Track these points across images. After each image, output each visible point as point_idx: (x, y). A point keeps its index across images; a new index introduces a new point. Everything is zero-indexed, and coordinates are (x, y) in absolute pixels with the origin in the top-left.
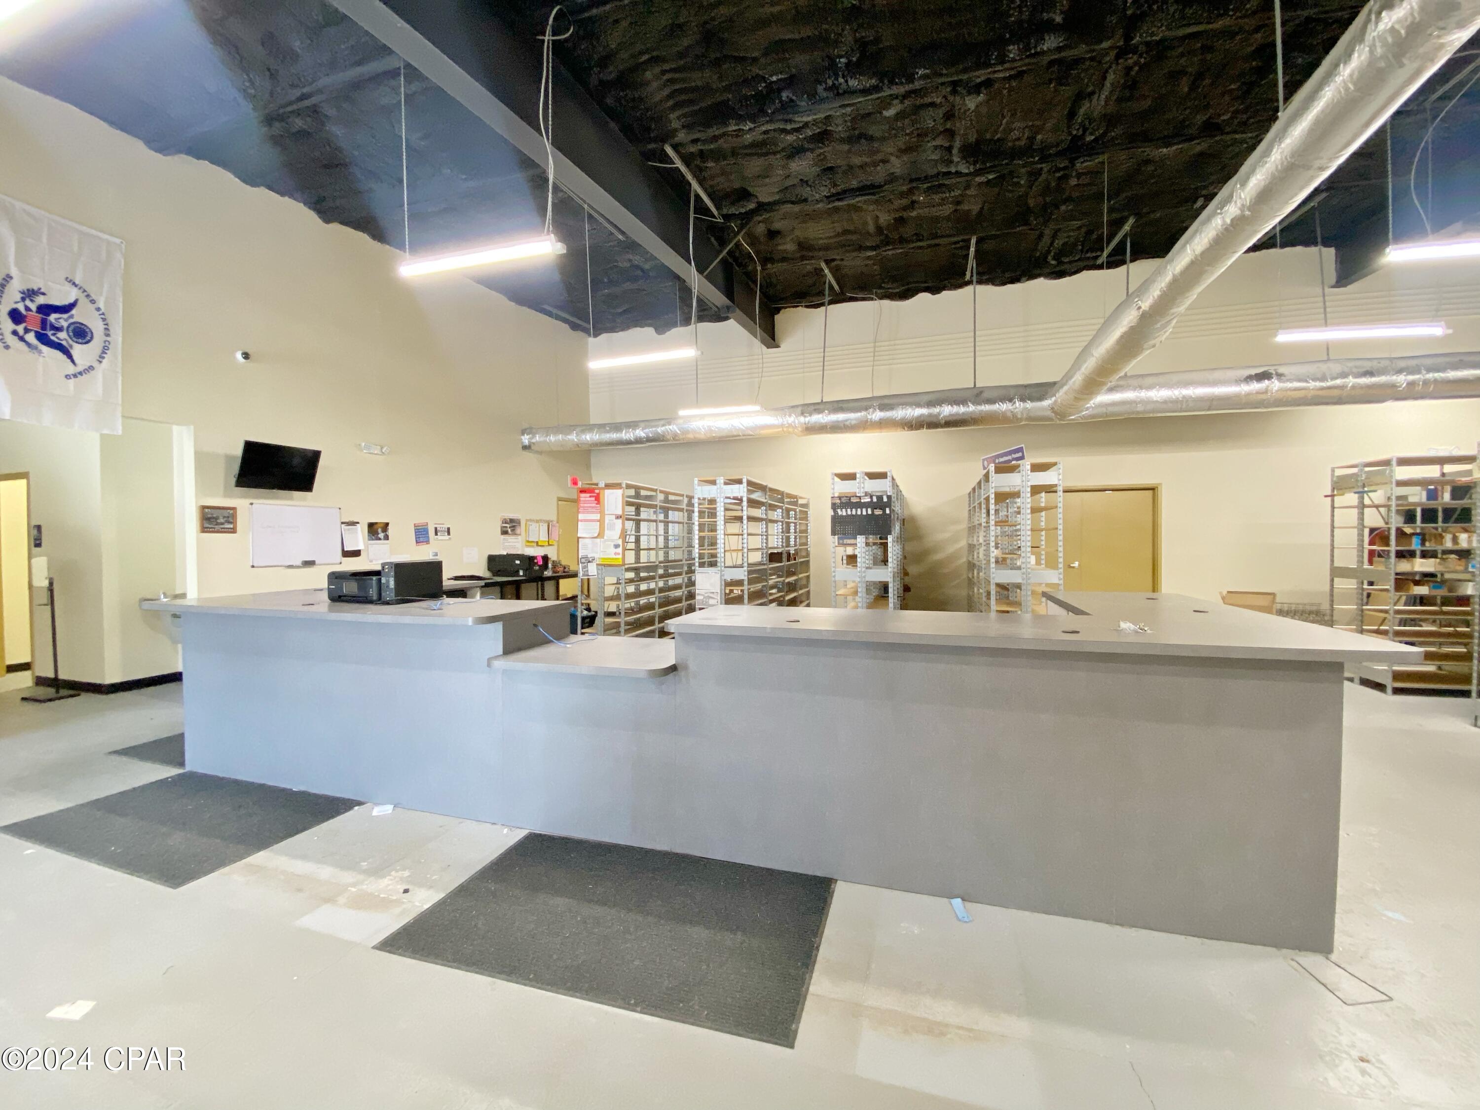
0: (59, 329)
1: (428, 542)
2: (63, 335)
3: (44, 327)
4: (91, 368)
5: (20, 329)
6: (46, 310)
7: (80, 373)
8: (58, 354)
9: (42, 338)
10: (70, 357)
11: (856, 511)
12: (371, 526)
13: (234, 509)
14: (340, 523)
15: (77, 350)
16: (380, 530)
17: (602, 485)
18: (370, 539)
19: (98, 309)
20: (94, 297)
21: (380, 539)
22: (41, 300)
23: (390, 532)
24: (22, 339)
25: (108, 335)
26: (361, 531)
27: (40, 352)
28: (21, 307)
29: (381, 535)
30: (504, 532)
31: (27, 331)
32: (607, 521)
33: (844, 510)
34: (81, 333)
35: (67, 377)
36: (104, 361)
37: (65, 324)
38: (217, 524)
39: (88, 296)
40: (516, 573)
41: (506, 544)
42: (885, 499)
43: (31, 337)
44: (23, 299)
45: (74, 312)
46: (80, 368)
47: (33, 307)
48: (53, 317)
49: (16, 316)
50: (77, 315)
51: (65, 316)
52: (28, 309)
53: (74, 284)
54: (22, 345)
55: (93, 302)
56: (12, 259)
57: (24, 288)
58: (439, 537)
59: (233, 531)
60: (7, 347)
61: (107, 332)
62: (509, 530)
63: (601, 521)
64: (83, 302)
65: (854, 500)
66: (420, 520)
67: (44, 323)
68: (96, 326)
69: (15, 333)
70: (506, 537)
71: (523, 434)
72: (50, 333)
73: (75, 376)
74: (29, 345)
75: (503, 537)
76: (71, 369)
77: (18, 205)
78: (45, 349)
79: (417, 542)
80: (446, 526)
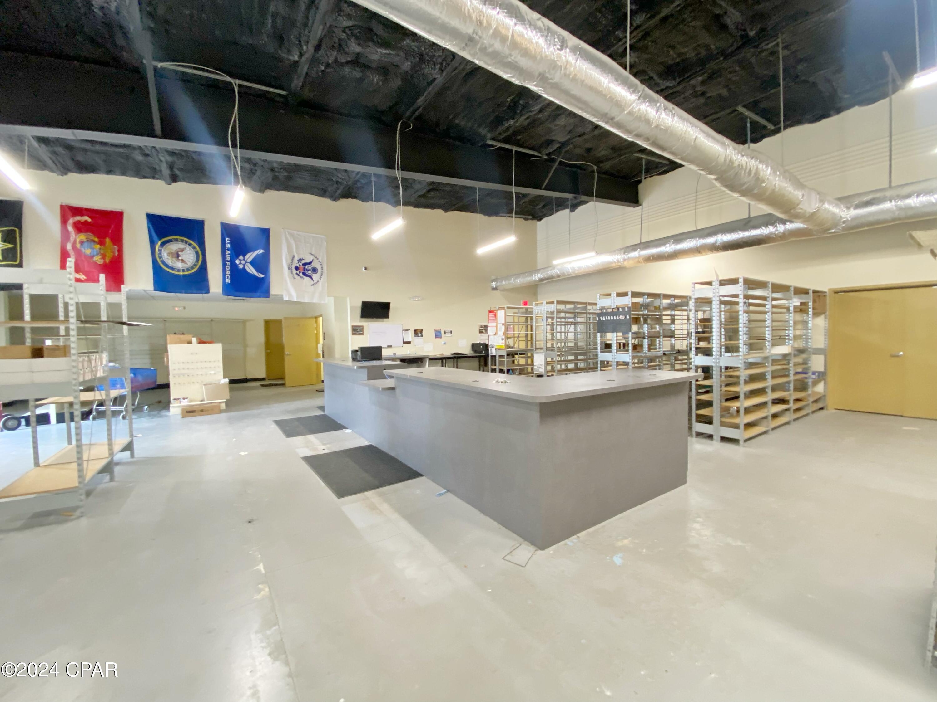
0: (308, 270)
1: (441, 337)
2: (310, 272)
3: (304, 271)
4: (318, 281)
5: (298, 272)
6: (305, 264)
7: (315, 284)
8: (308, 278)
9: (304, 274)
10: (312, 278)
11: (613, 318)
12: (415, 331)
13: (363, 326)
14: (402, 330)
15: (315, 276)
16: (419, 333)
17: (497, 309)
18: (415, 336)
19: (319, 261)
20: (318, 257)
21: (419, 336)
22: (303, 262)
23: (424, 333)
24: (299, 275)
25: (322, 270)
26: (411, 333)
27: (304, 279)
28: (298, 265)
29: (420, 335)
30: (481, 332)
31: (300, 272)
32: (499, 327)
33: (604, 317)
34: (315, 270)
35: (312, 285)
36: (322, 279)
37: (310, 268)
38: (358, 332)
39: (316, 258)
40: (481, 352)
41: (482, 338)
42: (626, 309)
43: (301, 274)
44: (298, 262)
45: (312, 264)
46: (315, 282)
47: (301, 264)
48: (307, 267)
49: (297, 268)
50: (313, 265)
51: (310, 266)
52: (300, 265)
53: (312, 254)
54: (299, 277)
55: (318, 259)
56: (294, 250)
57: (298, 259)
58: (447, 335)
59: (363, 334)
60: (295, 278)
61: (322, 268)
62: (484, 331)
63: (496, 327)
64: (315, 260)
65: (610, 310)
66: (437, 328)
67: (304, 269)
68: (318, 267)
69: (297, 274)
70: (482, 334)
71: (493, 282)
72: (306, 272)
73: (314, 285)
74: (301, 277)
75: (480, 334)
76: (312, 283)
77: (295, 232)
78: (305, 277)
79: (436, 338)
80: (450, 330)
